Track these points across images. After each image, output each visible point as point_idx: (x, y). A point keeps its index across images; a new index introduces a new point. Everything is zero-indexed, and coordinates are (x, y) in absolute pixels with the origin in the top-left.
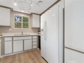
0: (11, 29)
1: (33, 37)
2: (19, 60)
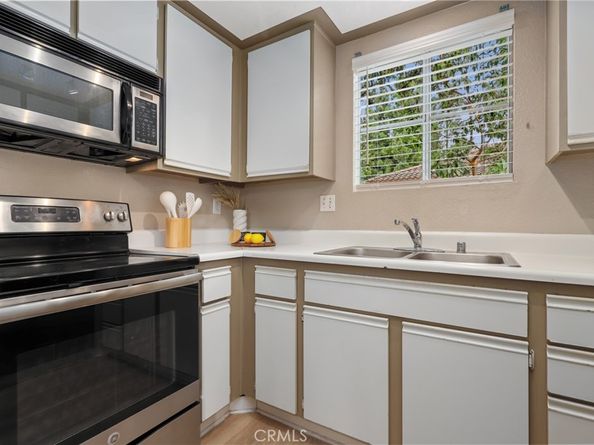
0: (333, 197)
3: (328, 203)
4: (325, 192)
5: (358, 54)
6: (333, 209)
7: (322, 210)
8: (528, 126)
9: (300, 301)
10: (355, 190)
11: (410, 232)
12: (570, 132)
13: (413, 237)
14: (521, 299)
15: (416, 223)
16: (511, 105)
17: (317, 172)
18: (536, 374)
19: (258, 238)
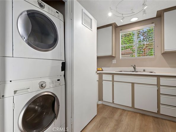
0: (115, 60)
1: (161, 79)
2: (117, 121)
3: (114, 61)
4: (113, 59)
5: (121, 30)
6: (115, 63)
7: (113, 63)
8: (157, 46)
9: (113, 81)
10: (120, 59)
11: (134, 67)
12: (165, 49)
13: (134, 68)
14: (156, 78)
15: (135, 66)
16: (154, 42)
17: (114, 55)
18: (158, 91)
19: (100, 69)
